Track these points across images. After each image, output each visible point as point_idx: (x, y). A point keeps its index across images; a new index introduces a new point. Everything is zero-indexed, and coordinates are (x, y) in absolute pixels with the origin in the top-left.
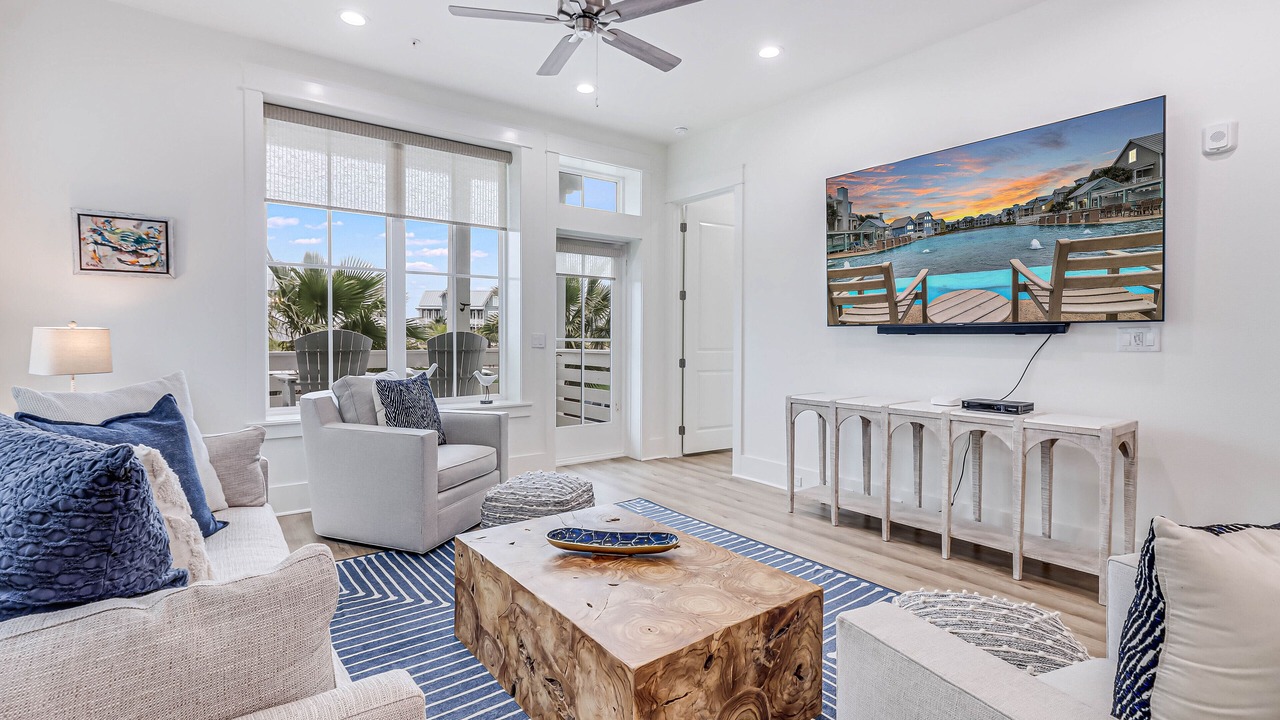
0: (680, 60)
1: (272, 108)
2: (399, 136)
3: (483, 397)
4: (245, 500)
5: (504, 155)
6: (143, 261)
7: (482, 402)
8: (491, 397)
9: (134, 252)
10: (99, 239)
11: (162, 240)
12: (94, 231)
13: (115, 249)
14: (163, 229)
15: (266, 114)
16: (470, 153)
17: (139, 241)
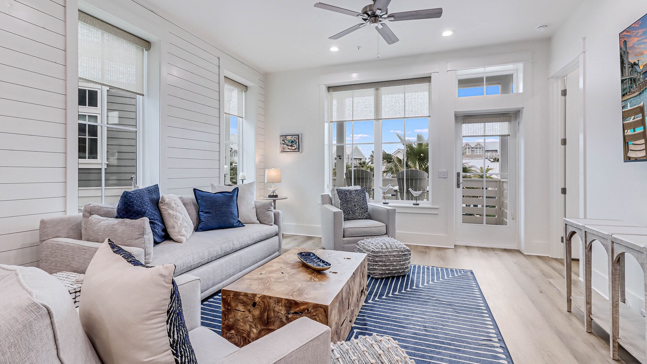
0: (441, 9)
1: (330, 88)
2: (377, 85)
3: (414, 202)
4: (265, 222)
5: (427, 79)
6: (293, 148)
7: (414, 204)
8: (418, 202)
9: (291, 146)
10: (284, 142)
11: (297, 141)
12: (283, 140)
13: (287, 145)
14: (297, 137)
15: (329, 91)
16: (408, 83)
17: (292, 142)
